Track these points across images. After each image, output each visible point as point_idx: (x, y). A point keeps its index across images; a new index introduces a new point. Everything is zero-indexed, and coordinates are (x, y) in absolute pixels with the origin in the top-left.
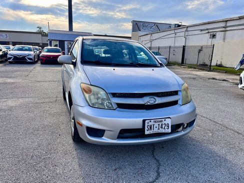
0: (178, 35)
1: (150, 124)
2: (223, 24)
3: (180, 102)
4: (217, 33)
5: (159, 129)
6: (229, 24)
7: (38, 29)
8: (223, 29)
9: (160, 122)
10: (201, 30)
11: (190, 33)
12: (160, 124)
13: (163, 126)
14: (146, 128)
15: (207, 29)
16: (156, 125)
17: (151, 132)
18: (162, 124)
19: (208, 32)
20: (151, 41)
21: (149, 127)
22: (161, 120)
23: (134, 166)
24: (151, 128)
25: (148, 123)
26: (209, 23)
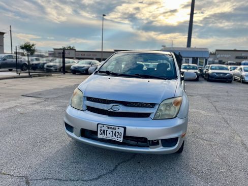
1: (103, 128)
3: (152, 116)
5: (112, 136)
7: (162, 47)
9: (113, 128)
12: (114, 131)
13: (117, 134)
14: (99, 132)
16: (110, 131)
17: (104, 137)
18: (115, 132)
21: (102, 132)
22: (114, 127)
23: (90, 165)
24: (104, 133)
25: (101, 127)
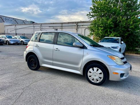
0: (35, 27)
2: (61, 25)
4: (58, 29)
6: (63, 25)
8: (61, 27)
10: (50, 27)
11: (43, 27)
15: (53, 26)
19: (54, 28)
20: (16, 30)
26: (53, 23)
